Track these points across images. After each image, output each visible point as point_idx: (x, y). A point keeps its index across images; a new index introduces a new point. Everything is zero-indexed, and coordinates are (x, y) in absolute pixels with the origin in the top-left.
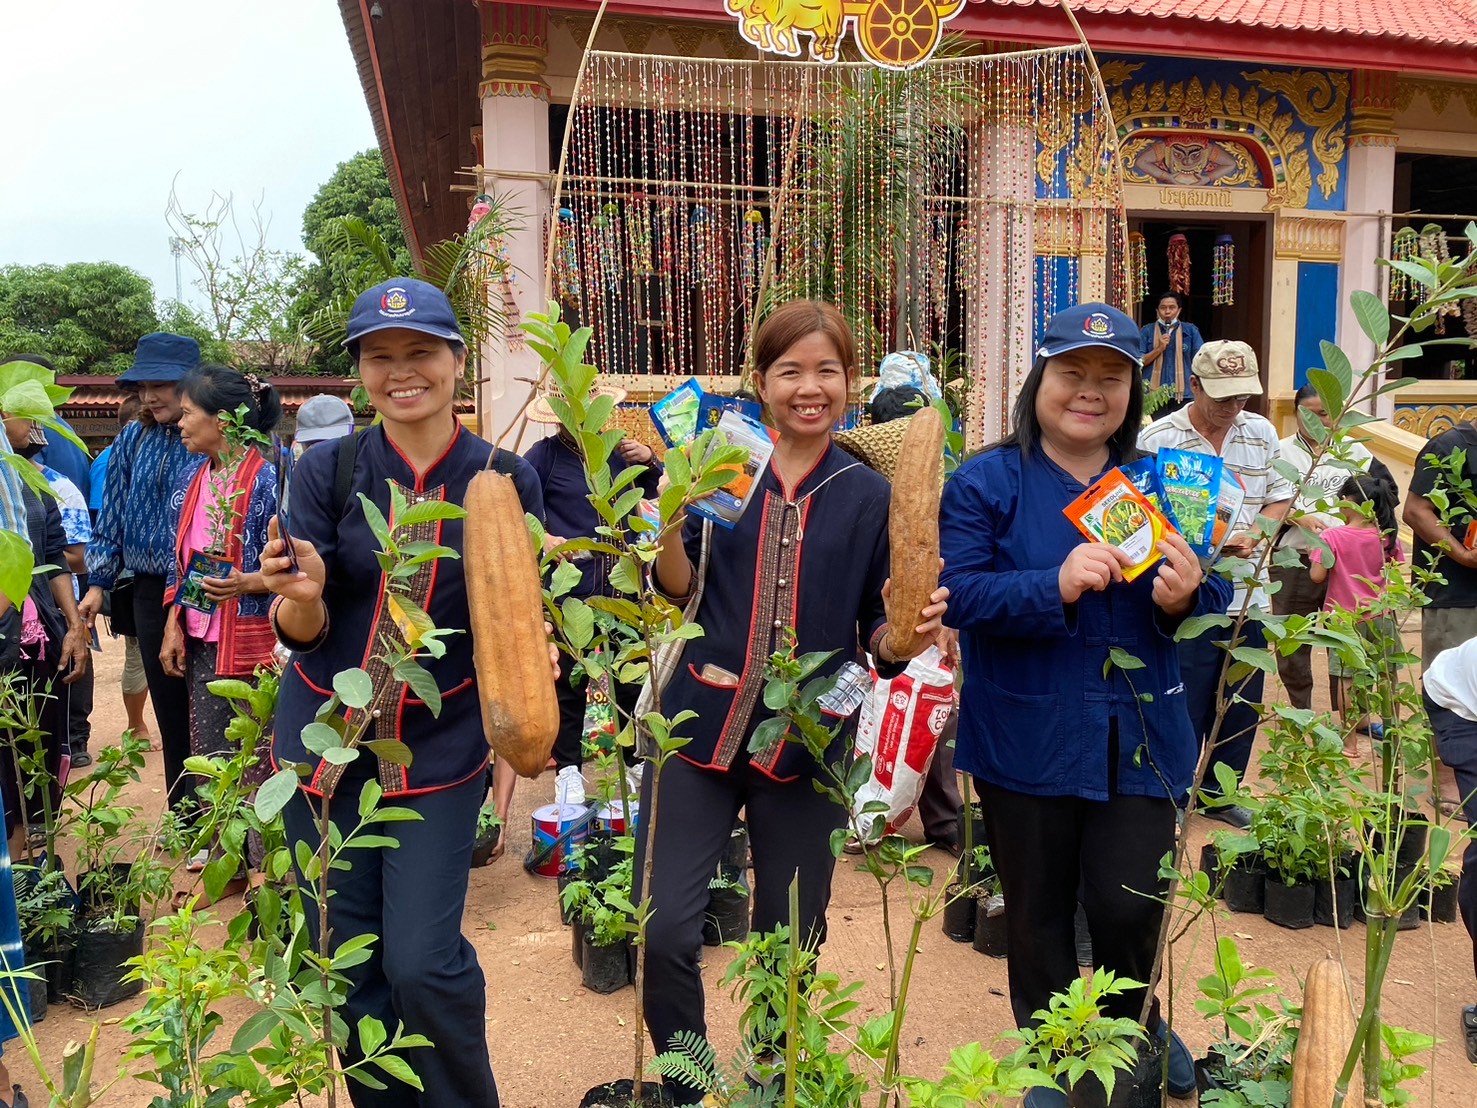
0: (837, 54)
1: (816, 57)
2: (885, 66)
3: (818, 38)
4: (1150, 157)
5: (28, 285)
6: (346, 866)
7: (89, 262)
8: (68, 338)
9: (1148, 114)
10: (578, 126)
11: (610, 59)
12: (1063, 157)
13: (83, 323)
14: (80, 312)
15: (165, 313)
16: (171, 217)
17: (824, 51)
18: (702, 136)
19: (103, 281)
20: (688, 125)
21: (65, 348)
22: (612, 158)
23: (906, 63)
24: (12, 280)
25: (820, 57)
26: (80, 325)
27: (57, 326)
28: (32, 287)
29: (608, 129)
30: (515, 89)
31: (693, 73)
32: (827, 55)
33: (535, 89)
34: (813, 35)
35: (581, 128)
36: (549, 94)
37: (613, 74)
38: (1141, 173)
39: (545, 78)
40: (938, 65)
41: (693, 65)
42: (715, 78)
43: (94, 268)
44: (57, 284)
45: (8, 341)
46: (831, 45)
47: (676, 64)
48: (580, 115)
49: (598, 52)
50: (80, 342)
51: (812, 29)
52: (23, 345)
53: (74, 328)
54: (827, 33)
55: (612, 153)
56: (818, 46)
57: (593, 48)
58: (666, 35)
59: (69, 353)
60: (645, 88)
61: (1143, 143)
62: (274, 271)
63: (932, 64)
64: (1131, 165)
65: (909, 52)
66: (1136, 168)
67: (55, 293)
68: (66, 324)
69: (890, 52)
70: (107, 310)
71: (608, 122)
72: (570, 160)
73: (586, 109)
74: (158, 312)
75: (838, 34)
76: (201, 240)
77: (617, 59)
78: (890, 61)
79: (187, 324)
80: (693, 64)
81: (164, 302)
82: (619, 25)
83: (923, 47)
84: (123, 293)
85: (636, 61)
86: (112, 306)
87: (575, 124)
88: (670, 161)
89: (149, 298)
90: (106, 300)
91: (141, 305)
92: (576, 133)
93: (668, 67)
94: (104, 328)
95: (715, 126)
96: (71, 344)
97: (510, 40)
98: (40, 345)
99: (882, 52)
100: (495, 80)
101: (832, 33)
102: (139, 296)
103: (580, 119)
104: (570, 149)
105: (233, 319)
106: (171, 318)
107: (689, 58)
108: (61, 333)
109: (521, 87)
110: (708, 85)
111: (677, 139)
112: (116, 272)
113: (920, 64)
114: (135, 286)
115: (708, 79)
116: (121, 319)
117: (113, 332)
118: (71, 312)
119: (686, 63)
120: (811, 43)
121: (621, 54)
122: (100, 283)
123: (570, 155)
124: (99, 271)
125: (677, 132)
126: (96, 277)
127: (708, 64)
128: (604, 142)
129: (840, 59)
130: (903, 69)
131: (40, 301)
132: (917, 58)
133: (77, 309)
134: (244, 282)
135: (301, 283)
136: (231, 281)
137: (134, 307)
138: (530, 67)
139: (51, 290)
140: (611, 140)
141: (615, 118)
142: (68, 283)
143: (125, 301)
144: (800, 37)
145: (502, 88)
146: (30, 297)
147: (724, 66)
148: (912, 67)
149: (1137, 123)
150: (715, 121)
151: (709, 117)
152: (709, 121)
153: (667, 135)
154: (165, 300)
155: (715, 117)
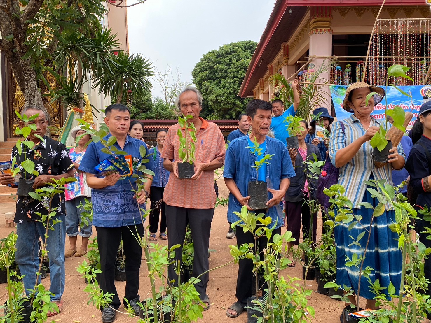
10: (373, 42)
11: (384, 21)
18: (414, 43)
20: (410, 39)
22: (384, 52)
29: (383, 43)
30: (323, 31)
31: (412, 23)
33: (329, 30)
35: (374, 43)
36: (332, 32)
37: (385, 25)
39: (331, 27)
42: (420, 24)
47: (406, 21)
48: (374, 39)
49: (380, 19)
55: (384, 50)
57: (379, 18)
58: (370, 11)
60: (396, 29)
71: (383, 40)
72: (370, 53)
73: (376, 37)
74: (153, 100)
76: (163, 79)
77: (387, 21)
80: (412, 20)
82: (355, 9)
85: (393, 21)
87: (372, 41)
88: (403, 51)
92: (372, 44)
93: (403, 22)
94: (139, 106)
95: (419, 39)
97: (322, 16)
100: (317, 29)
102: (148, 95)
103: (374, 40)
104: (370, 49)
105: (171, 103)
106: (156, 102)
109: (325, 30)
110: (417, 27)
111: (406, 44)
115: (417, 25)
119: (410, 20)
121: (388, 19)
123: (370, 51)
125: (406, 42)
127: (417, 20)
128: (381, 46)
137: (147, 99)
138: (327, 24)
140: (384, 46)
141: (385, 39)
145: (319, 31)
147: (422, 20)
150: (419, 38)
151: (417, 37)
152: (417, 38)
153: (402, 43)
154: (155, 97)
155: (419, 36)
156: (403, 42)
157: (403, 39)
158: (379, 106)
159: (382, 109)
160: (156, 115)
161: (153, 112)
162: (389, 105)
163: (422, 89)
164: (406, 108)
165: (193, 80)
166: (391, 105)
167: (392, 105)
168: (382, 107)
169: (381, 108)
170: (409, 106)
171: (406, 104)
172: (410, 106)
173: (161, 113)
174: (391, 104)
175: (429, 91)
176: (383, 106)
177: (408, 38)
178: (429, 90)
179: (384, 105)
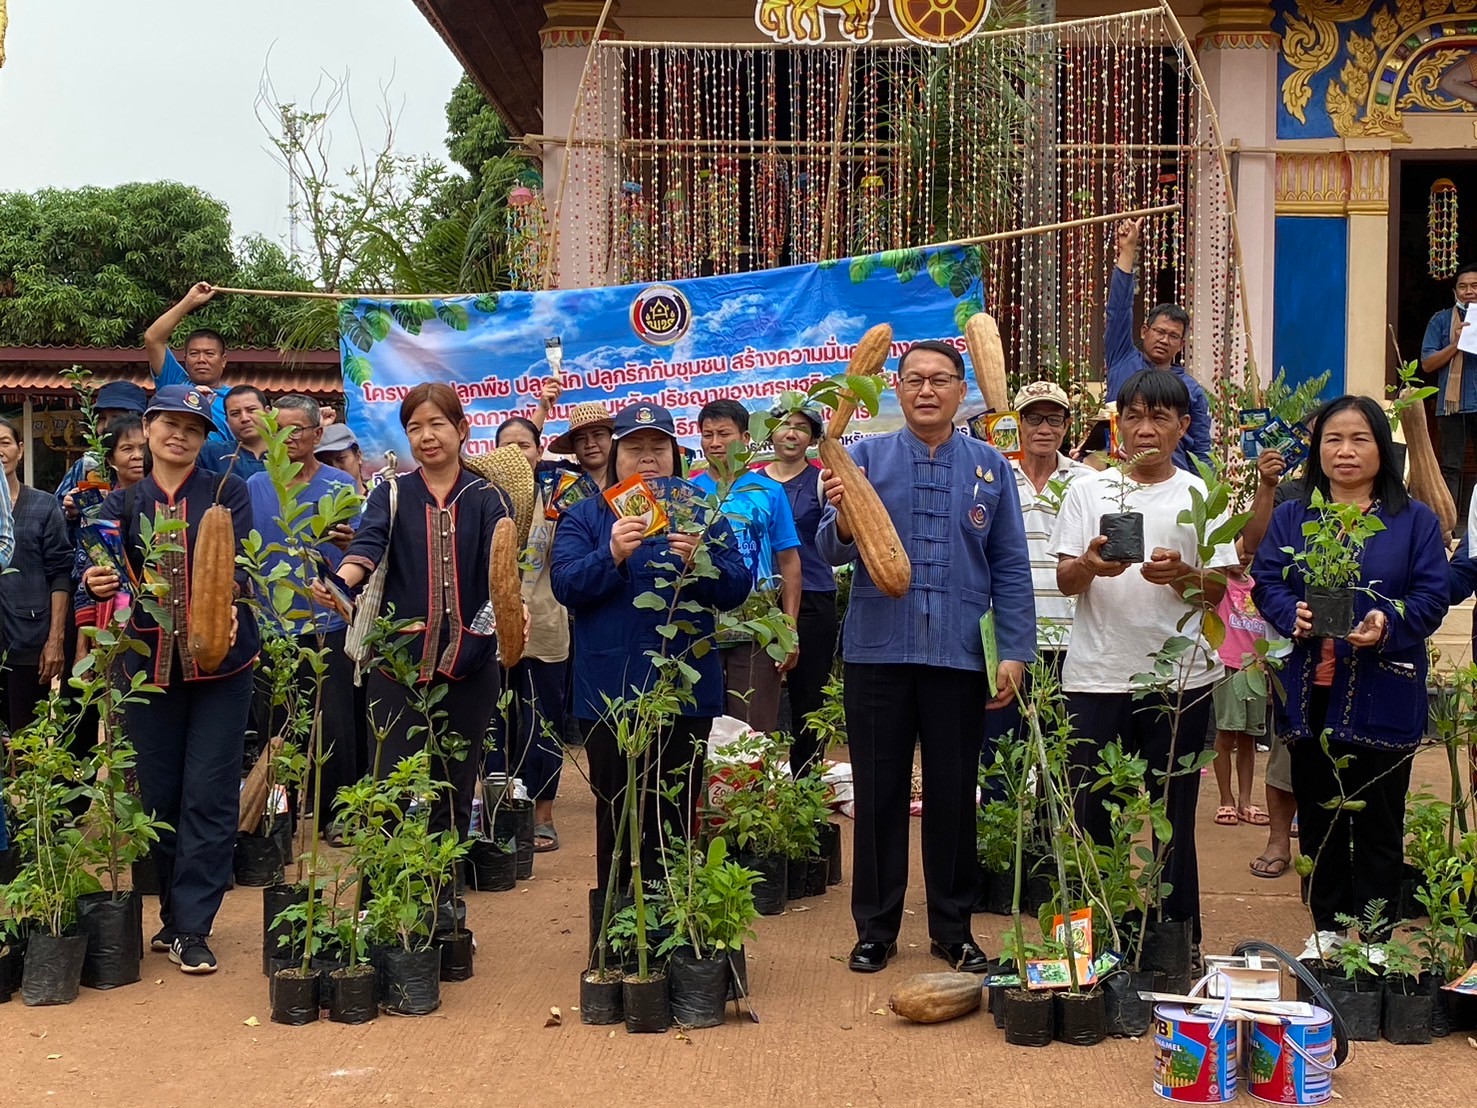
0: (871, 32)
1: (847, 37)
2: (926, 43)
3: (848, 16)
4: (1461, 74)
5: (65, 217)
6: (122, 711)
7: (144, 181)
8: (113, 292)
9: (1454, 17)
10: (584, 123)
11: (619, 49)
12: (1318, 82)
13: (134, 271)
14: (129, 255)
15: (246, 254)
16: (263, 109)
17: (856, 30)
19: (162, 209)
20: (703, 118)
21: (109, 307)
23: (950, 38)
24: (44, 210)
25: (852, 36)
26: (129, 274)
27: (99, 276)
28: (71, 220)
31: (710, 60)
32: (860, 34)
34: (842, 13)
35: (587, 126)
37: (623, 65)
38: (1448, 96)
40: (988, 39)
41: (709, 51)
42: (734, 64)
43: (149, 188)
44: (103, 214)
45: (36, 298)
46: (864, 23)
47: (691, 51)
48: (587, 111)
49: (606, 41)
50: (129, 298)
51: (841, 7)
52: (54, 303)
53: (122, 278)
54: (858, 10)
56: (849, 25)
57: (601, 37)
59: (113, 314)
60: (657, 79)
61: (1452, 55)
62: (401, 186)
63: (981, 38)
64: (1432, 86)
65: (954, 26)
66: (1440, 91)
67: (100, 228)
68: (111, 272)
69: (932, 27)
70: (165, 251)
71: (615, 118)
74: (237, 253)
75: (870, 10)
77: (627, 48)
78: (931, 37)
79: (275, 271)
81: (246, 238)
83: (969, 20)
84: (188, 226)
85: (647, 49)
86: (172, 246)
88: (683, 159)
89: (224, 231)
90: (164, 237)
91: (211, 242)
93: (682, 56)
94: (162, 277)
95: (733, 119)
96: (116, 300)
98: (76, 303)
99: (923, 27)
100: (555, 28)
101: (863, 9)
102: (210, 229)
103: (587, 116)
105: (345, 260)
106: (253, 262)
107: (705, 44)
108: (104, 286)
110: (726, 73)
111: (691, 133)
112: (177, 194)
113: (966, 39)
114: (205, 215)
115: (726, 66)
116: (184, 264)
117: (173, 282)
118: (117, 255)
119: (702, 49)
120: (841, 22)
121: (631, 42)
122: (157, 212)
124: (156, 193)
125: (691, 127)
126: (152, 204)
127: (726, 50)
129: (874, 38)
130: (946, 45)
131: (79, 239)
132: (963, 32)
133: (126, 250)
134: (361, 204)
135: (438, 206)
136: (341, 202)
137: (201, 246)
138: (597, 9)
139: (96, 224)
142: (117, 213)
143: (190, 236)
144: (827, 16)
145: (563, 37)
146: (67, 234)
147: (744, 49)
148: (957, 43)
149: (1436, 29)
150: (734, 112)
151: (727, 109)
152: (726, 112)
153: (680, 130)
154: (247, 234)
155: (734, 108)
156: (683, 129)
157: (683, 115)
158: (489, 385)
159: (497, 393)
160: (242, 325)
161: (231, 313)
162: (521, 379)
163: (639, 298)
164: (575, 386)
165: (451, 144)
166: (525, 378)
167: (529, 379)
168: (498, 386)
169: (494, 393)
170: (586, 373)
171: (576, 367)
172: (589, 375)
173: (267, 318)
174: (526, 374)
175: (659, 307)
176: (500, 384)
177: (699, 115)
178: (659, 302)
179: (503, 382)
